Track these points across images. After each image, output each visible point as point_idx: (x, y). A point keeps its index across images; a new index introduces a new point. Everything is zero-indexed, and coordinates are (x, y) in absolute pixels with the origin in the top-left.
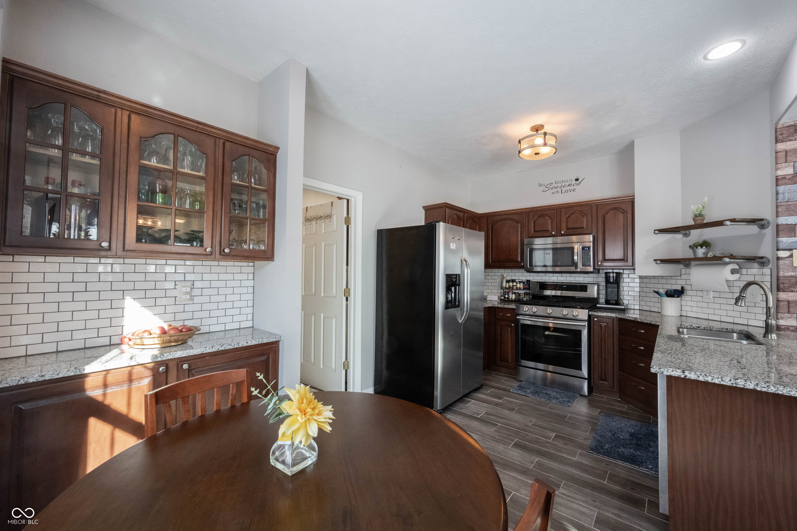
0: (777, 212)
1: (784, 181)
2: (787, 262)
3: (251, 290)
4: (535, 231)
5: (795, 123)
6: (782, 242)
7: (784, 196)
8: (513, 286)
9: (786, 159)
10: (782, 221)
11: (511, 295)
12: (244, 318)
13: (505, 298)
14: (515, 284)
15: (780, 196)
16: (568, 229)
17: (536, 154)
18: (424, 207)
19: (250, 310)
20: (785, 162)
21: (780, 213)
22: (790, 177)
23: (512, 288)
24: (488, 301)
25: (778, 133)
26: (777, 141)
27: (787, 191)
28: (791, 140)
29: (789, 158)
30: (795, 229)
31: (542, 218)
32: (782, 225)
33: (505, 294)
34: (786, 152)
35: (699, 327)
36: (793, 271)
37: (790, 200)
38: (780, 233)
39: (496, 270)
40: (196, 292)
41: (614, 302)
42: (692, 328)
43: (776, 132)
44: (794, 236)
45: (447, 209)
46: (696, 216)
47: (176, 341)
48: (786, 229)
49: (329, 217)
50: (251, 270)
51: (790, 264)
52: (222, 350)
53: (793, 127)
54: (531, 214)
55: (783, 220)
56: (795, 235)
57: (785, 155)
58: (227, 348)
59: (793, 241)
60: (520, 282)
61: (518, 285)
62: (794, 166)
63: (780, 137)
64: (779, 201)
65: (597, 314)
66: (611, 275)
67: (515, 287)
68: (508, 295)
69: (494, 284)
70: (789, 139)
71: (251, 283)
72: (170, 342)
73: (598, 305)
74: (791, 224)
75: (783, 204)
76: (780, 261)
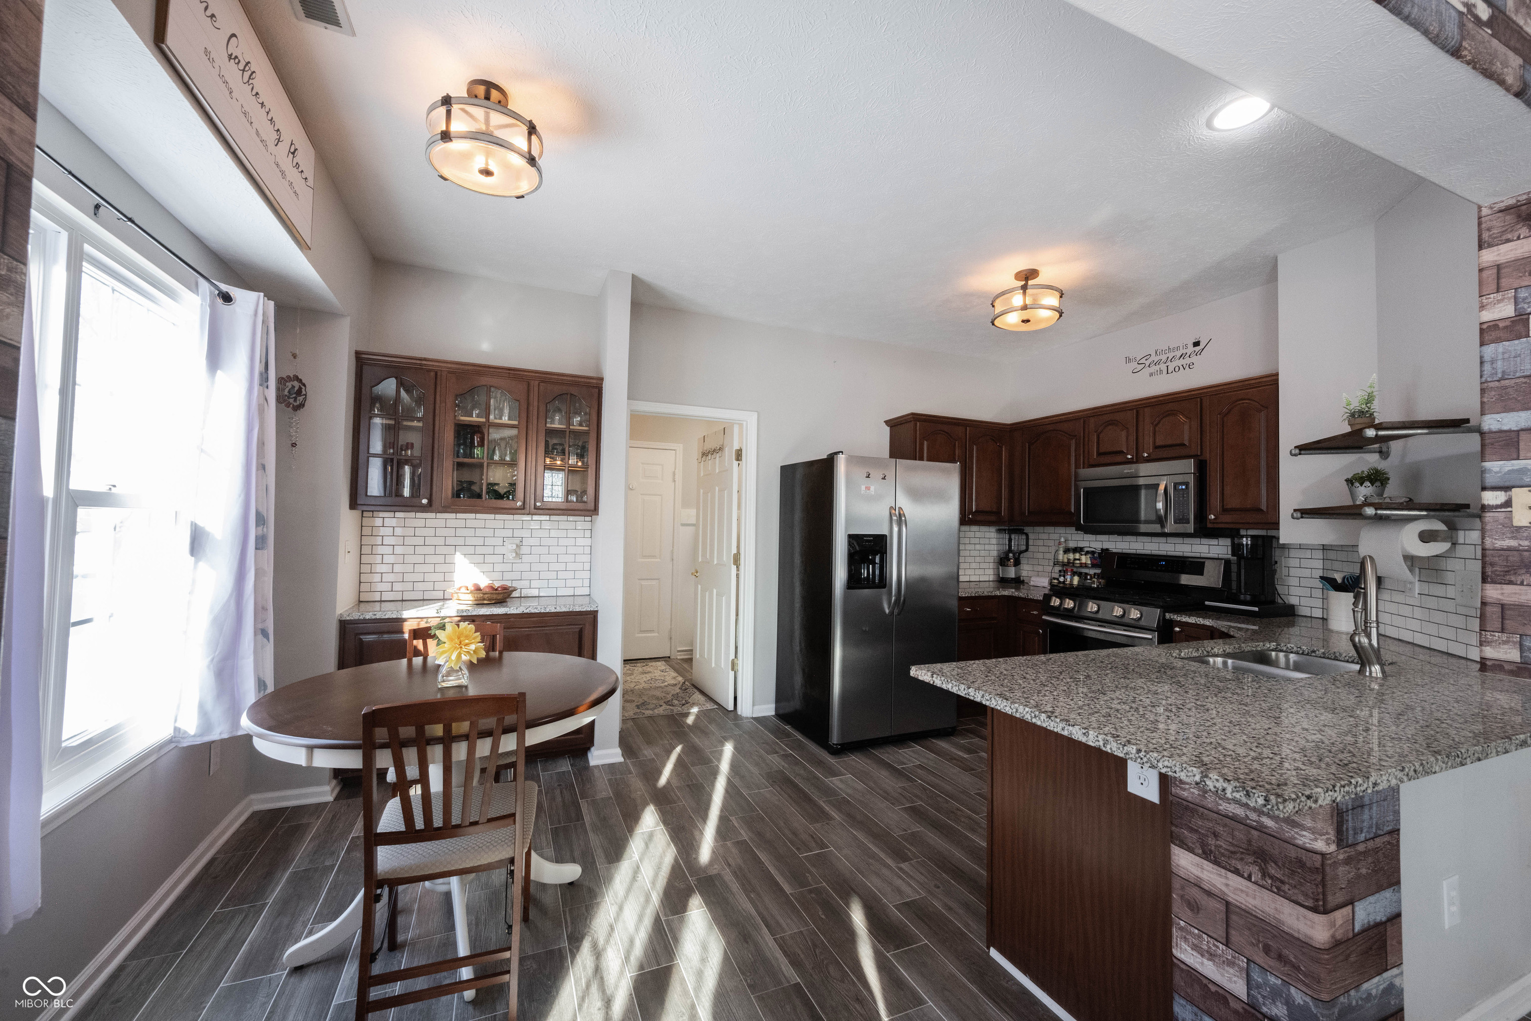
0: (1482, 403)
1: (1494, 335)
2: (1500, 515)
3: (587, 550)
4: (1099, 454)
5: (1518, 201)
6: (1490, 471)
7: (1493, 368)
8: (1075, 559)
9: (1498, 283)
10: (1490, 425)
11: (1068, 578)
12: (579, 583)
13: (1060, 582)
14: (1077, 556)
15: (1487, 367)
16: (1156, 447)
17: (1023, 321)
18: (887, 422)
19: (586, 575)
20: (1495, 291)
21: (1487, 407)
22: (1508, 323)
23: (1073, 563)
24: (1032, 588)
25: (1484, 226)
26: (1480, 247)
27: (1500, 357)
28: (1508, 241)
29: (1504, 282)
30: (1518, 442)
31: (1110, 427)
32: (1491, 432)
33: (1060, 576)
34: (1499, 267)
35: (1314, 651)
36: (1512, 538)
37: (1506, 377)
38: (1488, 451)
39: (1051, 529)
40: (525, 550)
41: (1248, 598)
42: (1301, 652)
43: (1480, 224)
44: (1515, 456)
45: (918, 424)
46: (1353, 415)
47: (489, 600)
48: (1498, 442)
49: (721, 449)
50: (588, 525)
51: (1507, 521)
52: (527, 613)
53: (1512, 210)
54: (1092, 420)
55: (1492, 422)
56: (1519, 456)
57: (1495, 276)
58: (533, 611)
59: (1515, 468)
60: (1087, 553)
61: (1084, 559)
62: (1516, 298)
63: (1485, 236)
64: (1483, 379)
65: (1179, 619)
66: (1244, 540)
67: (1078, 562)
68: (1064, 577)
69: (1048, 556)
70: (1504, 238)
71: (588, 542)
72: (484, 599)
73: (1207, 603)
74: (1510, 431)
75: (1491, 385)
76: (1488, 514)
